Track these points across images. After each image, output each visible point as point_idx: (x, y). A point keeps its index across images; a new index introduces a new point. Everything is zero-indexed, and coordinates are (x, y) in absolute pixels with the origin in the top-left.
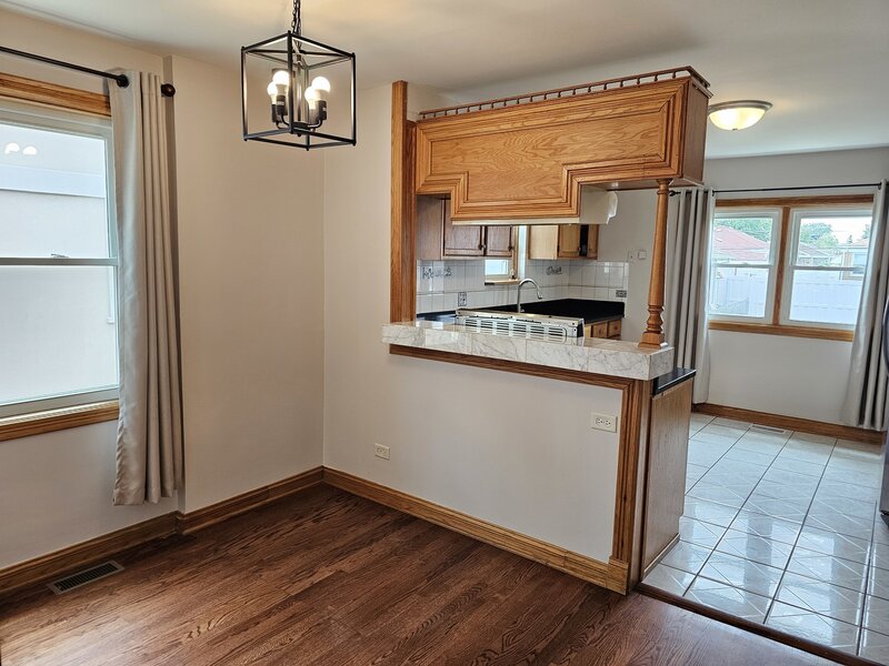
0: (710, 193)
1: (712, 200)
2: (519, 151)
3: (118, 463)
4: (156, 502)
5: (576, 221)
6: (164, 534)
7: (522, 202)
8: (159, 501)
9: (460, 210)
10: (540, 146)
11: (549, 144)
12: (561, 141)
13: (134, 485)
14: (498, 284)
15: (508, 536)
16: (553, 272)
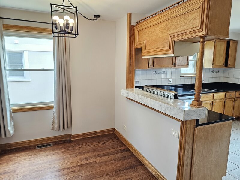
2: (158, 31)
3: (53, 120)
4: (61, 131)
5: (173, 55)
6: (67, 139)
7: (158, 49)
8: (62, 131)
9: (145, 53)
10: (164, 29)
11: (166, 27)
12: (170, 25)
13: (56, 126)
14: (185, 76)
15: (150, 164)
16: (215, 72)
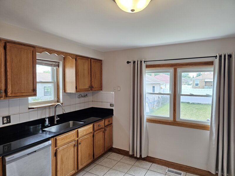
0: (143, 62)
1: (144, 65)
14: (36, 108)
16: (82, 97)
